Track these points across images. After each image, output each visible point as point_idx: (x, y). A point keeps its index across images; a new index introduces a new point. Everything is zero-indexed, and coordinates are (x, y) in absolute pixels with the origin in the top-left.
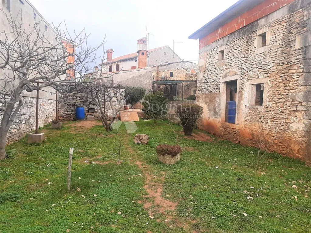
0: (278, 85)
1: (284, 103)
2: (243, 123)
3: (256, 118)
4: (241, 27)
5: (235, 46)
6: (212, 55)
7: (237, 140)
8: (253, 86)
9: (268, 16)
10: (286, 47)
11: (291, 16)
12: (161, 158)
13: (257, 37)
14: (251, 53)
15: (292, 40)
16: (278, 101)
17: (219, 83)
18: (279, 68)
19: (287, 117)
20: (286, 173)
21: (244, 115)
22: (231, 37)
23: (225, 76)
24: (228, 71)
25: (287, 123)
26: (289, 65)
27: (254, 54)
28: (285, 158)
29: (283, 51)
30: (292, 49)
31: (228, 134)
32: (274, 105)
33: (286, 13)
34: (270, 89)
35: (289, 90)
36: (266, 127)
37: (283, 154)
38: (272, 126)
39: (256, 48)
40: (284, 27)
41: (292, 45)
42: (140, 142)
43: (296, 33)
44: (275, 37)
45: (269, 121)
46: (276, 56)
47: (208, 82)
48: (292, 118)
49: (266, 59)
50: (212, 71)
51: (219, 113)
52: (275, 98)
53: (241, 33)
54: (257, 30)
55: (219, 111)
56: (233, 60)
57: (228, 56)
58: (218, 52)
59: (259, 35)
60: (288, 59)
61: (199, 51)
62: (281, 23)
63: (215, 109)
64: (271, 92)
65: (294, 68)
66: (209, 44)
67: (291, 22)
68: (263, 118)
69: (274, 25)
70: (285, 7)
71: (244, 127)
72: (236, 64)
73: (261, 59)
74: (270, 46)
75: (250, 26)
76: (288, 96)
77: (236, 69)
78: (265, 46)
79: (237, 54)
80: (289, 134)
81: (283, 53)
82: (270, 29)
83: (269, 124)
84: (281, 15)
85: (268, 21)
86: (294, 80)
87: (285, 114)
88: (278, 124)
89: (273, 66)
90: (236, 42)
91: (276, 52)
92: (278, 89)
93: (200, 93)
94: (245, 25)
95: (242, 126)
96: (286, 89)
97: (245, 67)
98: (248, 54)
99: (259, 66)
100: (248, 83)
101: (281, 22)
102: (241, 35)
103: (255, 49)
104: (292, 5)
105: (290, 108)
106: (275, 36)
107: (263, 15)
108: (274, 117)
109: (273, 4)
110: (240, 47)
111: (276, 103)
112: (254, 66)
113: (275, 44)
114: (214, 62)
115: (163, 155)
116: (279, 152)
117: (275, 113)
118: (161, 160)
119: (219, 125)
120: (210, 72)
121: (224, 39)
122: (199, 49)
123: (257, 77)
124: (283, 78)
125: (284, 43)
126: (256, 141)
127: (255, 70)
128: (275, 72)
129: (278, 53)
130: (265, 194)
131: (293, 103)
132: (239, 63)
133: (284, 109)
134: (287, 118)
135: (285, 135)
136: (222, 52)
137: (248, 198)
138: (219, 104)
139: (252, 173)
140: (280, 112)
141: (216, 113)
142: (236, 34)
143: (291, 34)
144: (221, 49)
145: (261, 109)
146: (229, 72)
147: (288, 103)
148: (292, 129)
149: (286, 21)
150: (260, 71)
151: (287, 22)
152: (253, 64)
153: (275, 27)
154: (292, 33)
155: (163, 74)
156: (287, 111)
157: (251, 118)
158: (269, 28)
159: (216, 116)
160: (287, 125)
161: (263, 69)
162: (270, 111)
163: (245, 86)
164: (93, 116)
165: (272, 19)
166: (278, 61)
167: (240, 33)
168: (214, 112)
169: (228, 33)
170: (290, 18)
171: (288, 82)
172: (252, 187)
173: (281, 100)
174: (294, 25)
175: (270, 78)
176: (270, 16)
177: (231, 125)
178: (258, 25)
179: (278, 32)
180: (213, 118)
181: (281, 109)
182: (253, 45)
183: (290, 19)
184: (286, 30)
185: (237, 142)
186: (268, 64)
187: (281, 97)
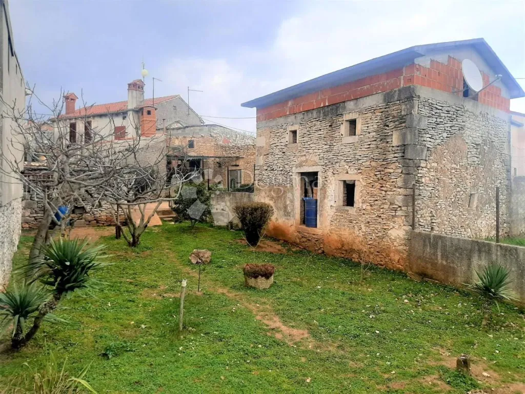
0: (372, 184)
1: (380, 206)
2: (328, 228)
3: (345, 222)
4: (322, 106)
5: (314, 128)
6: (278, 134)
7: (320, 249)
8: (340, 182)
9: (358, 100)
10: (381, 142)
11: (387, 106)
12: (252, 282)
13: (344, 122)
14: (336, 141)
15: (389, 134)
16: (373, 204)
17: (290, 174)
18: (373, 164)
19: (385, 222)
20: (393, 288)
21: (329, 218)
22: (307, 115)
23: (300, 165)
24: (304, 158)
25: (385, 229)
26: (385, 163)
27: (340, 143)
28: (384, 270)
29: (378, 146)
30: (389, 145)
31: (306, 241)
32: (369, 208)
33: (381, 101)
34: (363, 189)
35: (386, 191)
36: (359, 233)
37: (381, 265)
38: (367, 233)
39: (343, 136)
40: (379, 118)
41: (388, 140)
42: (200, 261)
43: (393, 127)
44: (368, 127)
45: (363, 226)
46: (369, 149)
47: (273, 170)
48: (391, 224)
49: (358, 152)
50: (279, 156)
51: (292, 213)
52: (369, 199)
53: (322, 112)
54: (343, 113)
55: (293, 210)
56: (311, 146)
57: (303, 139)
58: (288, 132)
59: (346, 121)
60: (384, 156)
61: (257, 125)
62: (375, 112)
63: (285, 207)
64: (365, 191)
65: (391, 167)
66: (274, 119)
67: (387, 113)
68: (355, 222)
69: (366, 112)
70: (380, 94)
71: (329, 233)
72: (315, 151)
73: (350, 150)
74: (361, 136)
75: (334, 107)
76: (385, 198)
77: (316, 159)
78: (355, 135)
79: (317, 139)
80: (388, 242)
81: (378, 147)
82: (361, 116)
83: (363, 229)
84: (374, 103)
85: (358, 106)
86: (392, 180)
87: (383, 219)
88: (374, 230)
89: (365, 161)
90: (314, 123)
91: (369, 145)
92: (372, 189)
93: (261, 183)
94: (327, 104)
95: (327, 231)
96: (383, 190)
97: (329, 157)
98: (332, 142)
99: (348, 158)
100: (333, 178)
101: (375, 110)
102: (322, 115)
103: (341, 136)
104: (388, 94)
105: (388, 213)
106: (367, 125)
107: (353, 98)
108: (369, 222)
109: (365, 87)
110: (320, 130)
111: (371, 206)
112: (342, 158)
113: (368, 135)
114: (282, 144)
115: (256, 277)
116: (376, 263)
117: (370, 217)
118: (252, 284)
119: (292, 229)
120: (276, 156)
121: (296, 115)
122: (257, 122)
123: (345, 172)
124: (379, 176)
125: (379, 136)
126: (346, 251)
127: (343, 163)
128: (368, 169)
129: (371, 146)
130: (384, 311)
131: (391, 206)
132: (320, 151)
133: (380, 212)
134: (385, 224)
135: (383, 243)
136: (294, 132)
137: (371, 317)
138: (292, 201)
139: (360, 291)
140: (376, 217)
141: (288, 213)
142: (315, 113)
143: (386, 128)
144: (293, 129)
145: (352, 211)
146: (306, 161)
147: (386, 207)
148: (392, 237)
149: (381, 110)
150: (350, 165)
151: (382, 112)
152: (339, 154)
153: (367, 115)
154: (388, 126)
155: (177, 143)
156: (385, 215)
157: (339, 222)
158: (359, 115)
159: (289, 218)
160: (384, 232)
161: (353, 163)
162: (364, 214)
163: (329, 181)
164: (81, 219)
165: (363, 105)
166: (372, 156)
167: (320, 112)
168: (285, 211)
169: (303, 109)
170: (385, 108)
171: (385, 182)
172: (368, 306)
173: (376, 202)
174: (391, 118)
175: (362, 174)
176: (361, 100)
177: (311, 230)
178: (344, 108)
179: (371, 121)
180: (284, 219)
181: (378, 212)
182: (339, 131)
183: (386, 110)
184: (381, 121)
185: (320, 251)
186: (360, 158)
187: (376, 199)
